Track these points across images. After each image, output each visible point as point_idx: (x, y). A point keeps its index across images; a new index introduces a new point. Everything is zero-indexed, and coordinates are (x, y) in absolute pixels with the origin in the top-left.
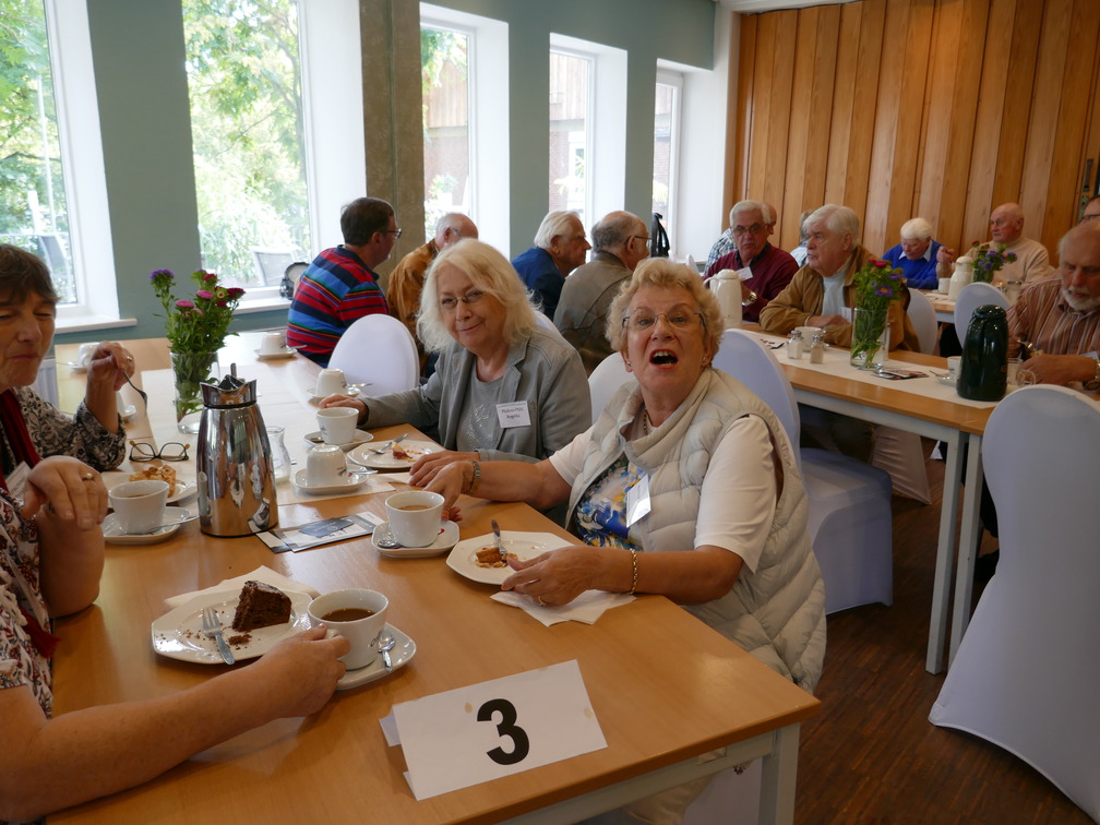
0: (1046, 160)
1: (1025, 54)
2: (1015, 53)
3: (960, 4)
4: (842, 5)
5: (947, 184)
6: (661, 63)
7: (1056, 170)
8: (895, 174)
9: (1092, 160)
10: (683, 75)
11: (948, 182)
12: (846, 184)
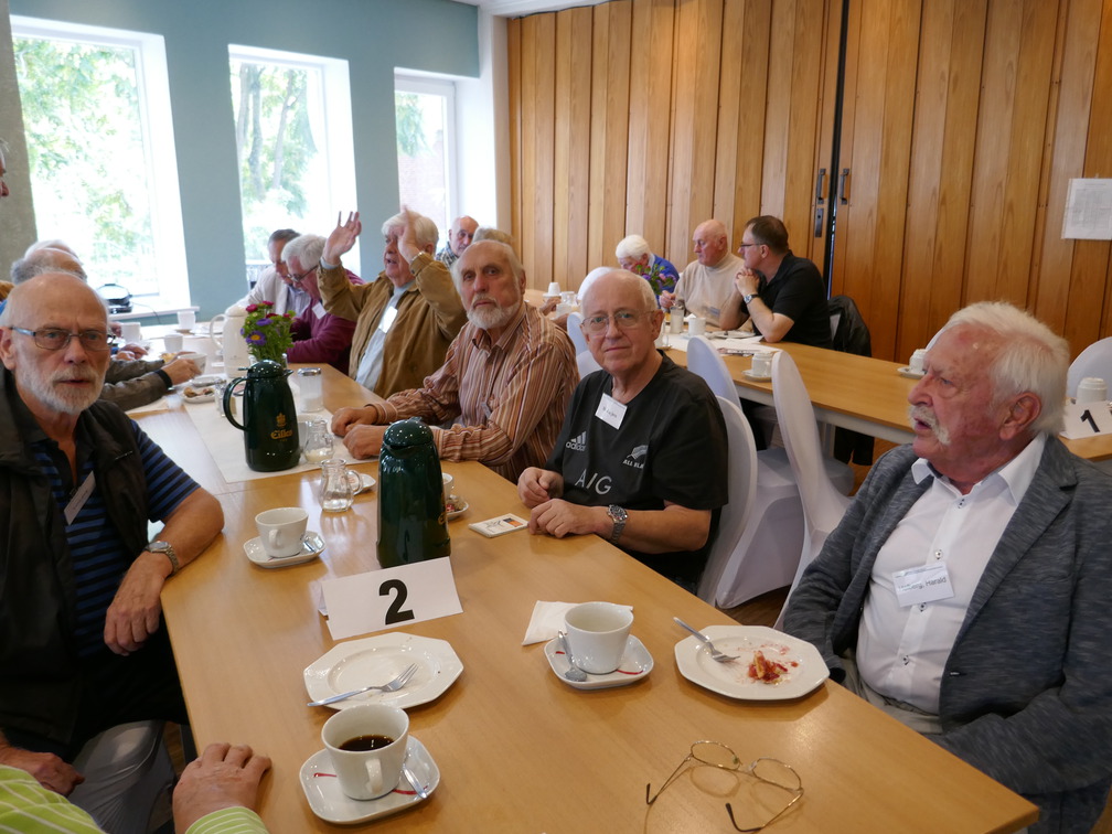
0: (781, 170)
1: (758, 55)
2: (746, 55)
3: (695, 3)
4: (593, 7)
5: (694, 197)
6: (398, 70)
7: (791, 180)
8: (648, 187)
9: (824, 171)
10: (454, 83)
11: (695, 195)
12: (605, 197)
